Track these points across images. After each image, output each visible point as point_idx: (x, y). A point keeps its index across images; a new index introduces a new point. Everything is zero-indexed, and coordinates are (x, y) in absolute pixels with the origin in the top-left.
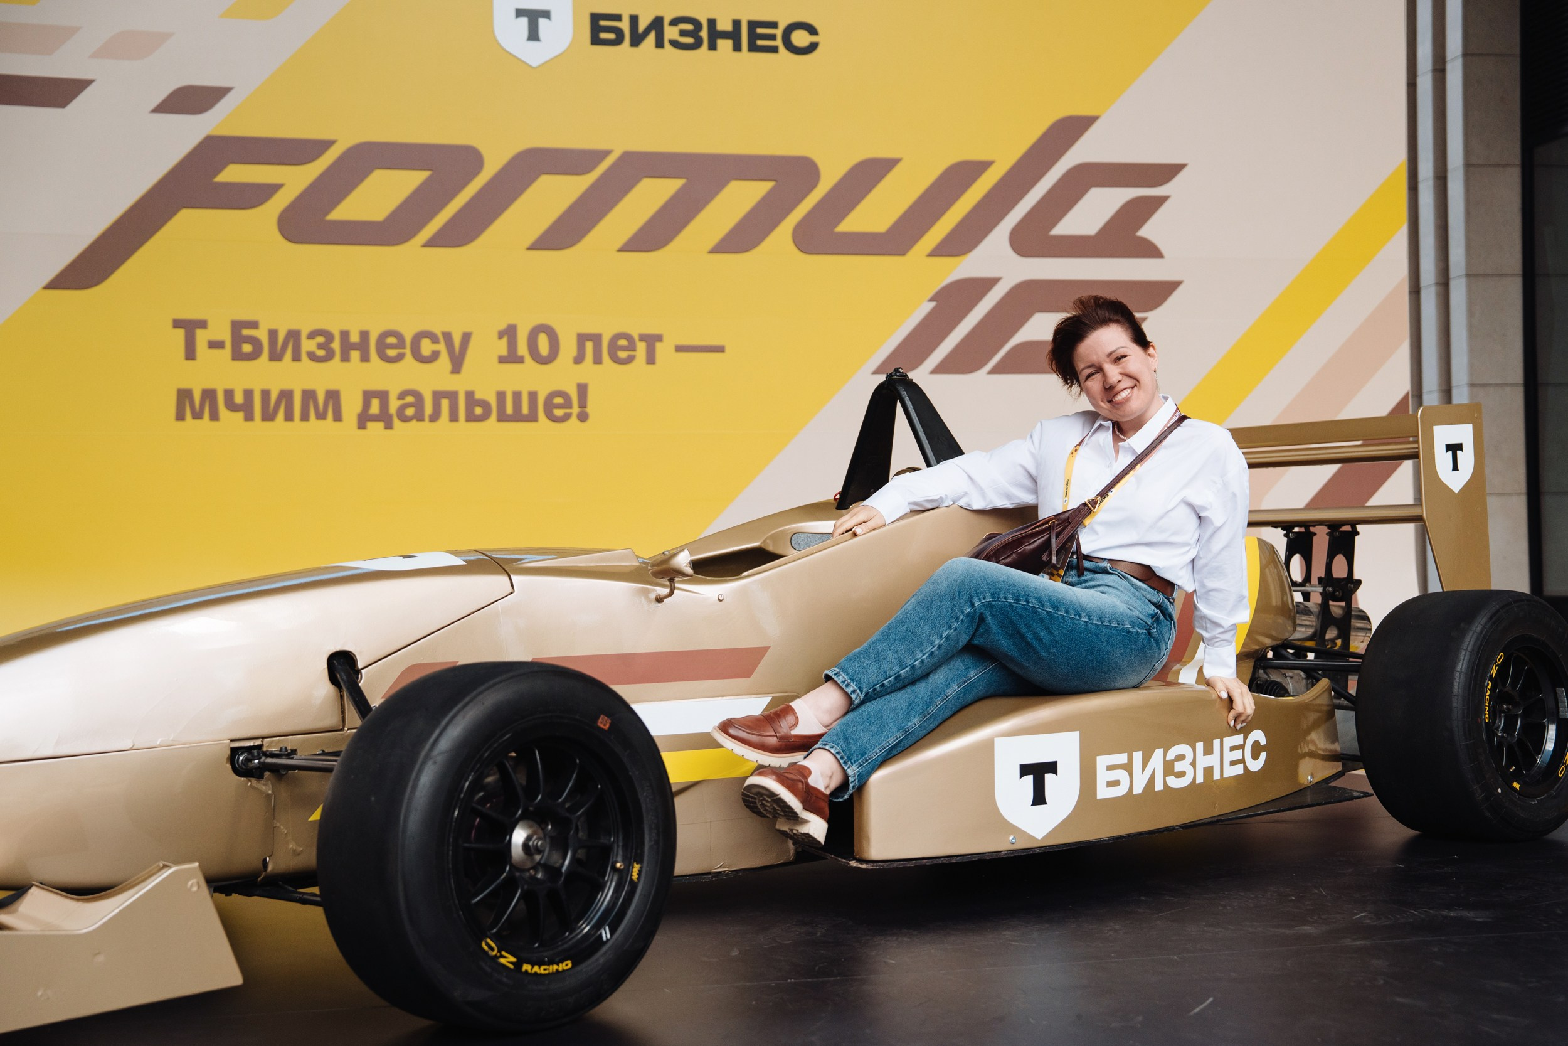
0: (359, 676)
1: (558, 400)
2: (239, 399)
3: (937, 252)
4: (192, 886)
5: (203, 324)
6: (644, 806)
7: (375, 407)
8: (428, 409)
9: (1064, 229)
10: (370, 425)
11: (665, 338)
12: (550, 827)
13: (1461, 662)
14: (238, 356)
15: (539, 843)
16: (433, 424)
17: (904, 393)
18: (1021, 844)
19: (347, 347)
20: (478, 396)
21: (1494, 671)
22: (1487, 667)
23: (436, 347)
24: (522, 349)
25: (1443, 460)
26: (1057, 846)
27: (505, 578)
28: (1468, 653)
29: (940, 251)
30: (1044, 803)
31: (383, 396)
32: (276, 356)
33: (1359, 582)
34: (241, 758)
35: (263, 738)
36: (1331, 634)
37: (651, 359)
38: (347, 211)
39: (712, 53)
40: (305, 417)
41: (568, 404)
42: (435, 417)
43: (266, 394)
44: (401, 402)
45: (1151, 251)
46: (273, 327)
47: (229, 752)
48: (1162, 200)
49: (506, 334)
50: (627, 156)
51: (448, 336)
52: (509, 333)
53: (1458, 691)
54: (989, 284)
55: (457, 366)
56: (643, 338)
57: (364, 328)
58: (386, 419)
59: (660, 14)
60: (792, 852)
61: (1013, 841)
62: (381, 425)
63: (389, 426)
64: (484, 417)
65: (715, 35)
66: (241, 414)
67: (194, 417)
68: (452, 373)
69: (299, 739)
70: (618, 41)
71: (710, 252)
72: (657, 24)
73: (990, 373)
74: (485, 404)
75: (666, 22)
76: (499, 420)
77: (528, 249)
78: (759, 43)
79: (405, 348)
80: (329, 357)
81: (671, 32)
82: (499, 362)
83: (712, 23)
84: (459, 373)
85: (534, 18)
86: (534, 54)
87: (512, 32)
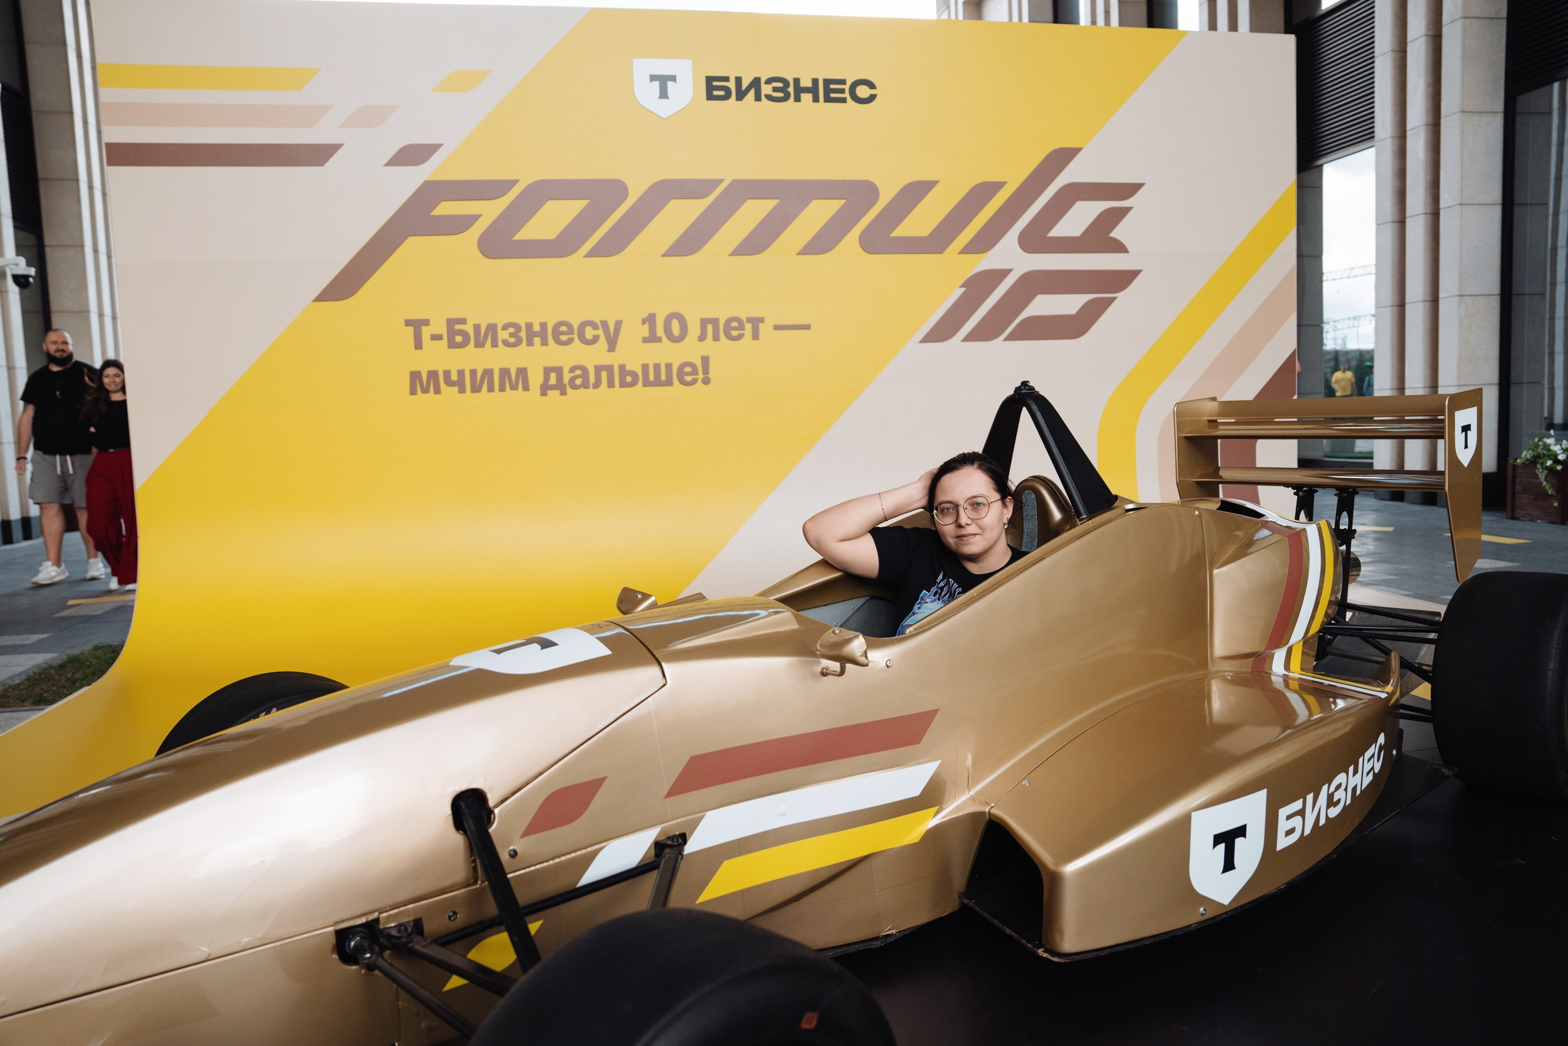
0: (492, 816)
1: (688, 369)
2: (454, 377)
5: (426, 322)
7: (553, 380)
8: (592, 380)
9: (1059, 231)
10: (549, 392)
11: (766, 319)
16: (595, 390)
17: (1034, 407)
18: (1208, 915)
19: (531, 335)
20: (628, 368)
23: (596, 332)
24: (660, 332)
25: (1460, 438)
26: (1241, 906)
29: (967, 250)
31: (559, 371)
32: (479, 344)
34: (352, 944)
35: (379, 912)
37: (756, 336)
38: (529, 232)
39: (797, 103)
40: (502, 389)
41: (695, 372)
42: (597, 385)
43: (473, 373)
44: (572, 375)
45: (1119, 248)
46: (477, 322)
47: (333, 940)
48: (1128, 209)
49: (649, 321)
50: (735, 183)
51: (605, 324)
52: (650, 319)
54: (1004, 273)
55: (612, 347)
56: (749, 320)
57: (543, 320)
58: (561, 388)
59: (758, 76)
60: (957, 902)
61: (1204, 912)
62: (558, 392)
63: (563, 393)
64: (633, 384)
65: (799, 90)
66: (456, 388)
67: (422, 392)
68: (609, 351)
69: (421, 905)
70: (727, 96)
71: (799, 254)
72: (756, 83)
73: (1005, 340)
74: (634, 374)
75: (763, 81)
76: (644, 386)
77: (662, 256)
78: (832, 95)
79: (573, 334)
80: (518, 343)
81: (766, 89)
82: (644, 342)
83: (797, 81)
84: (614, 351)
85: (663, 81)
86: (664, 109)
87: (647, 93)
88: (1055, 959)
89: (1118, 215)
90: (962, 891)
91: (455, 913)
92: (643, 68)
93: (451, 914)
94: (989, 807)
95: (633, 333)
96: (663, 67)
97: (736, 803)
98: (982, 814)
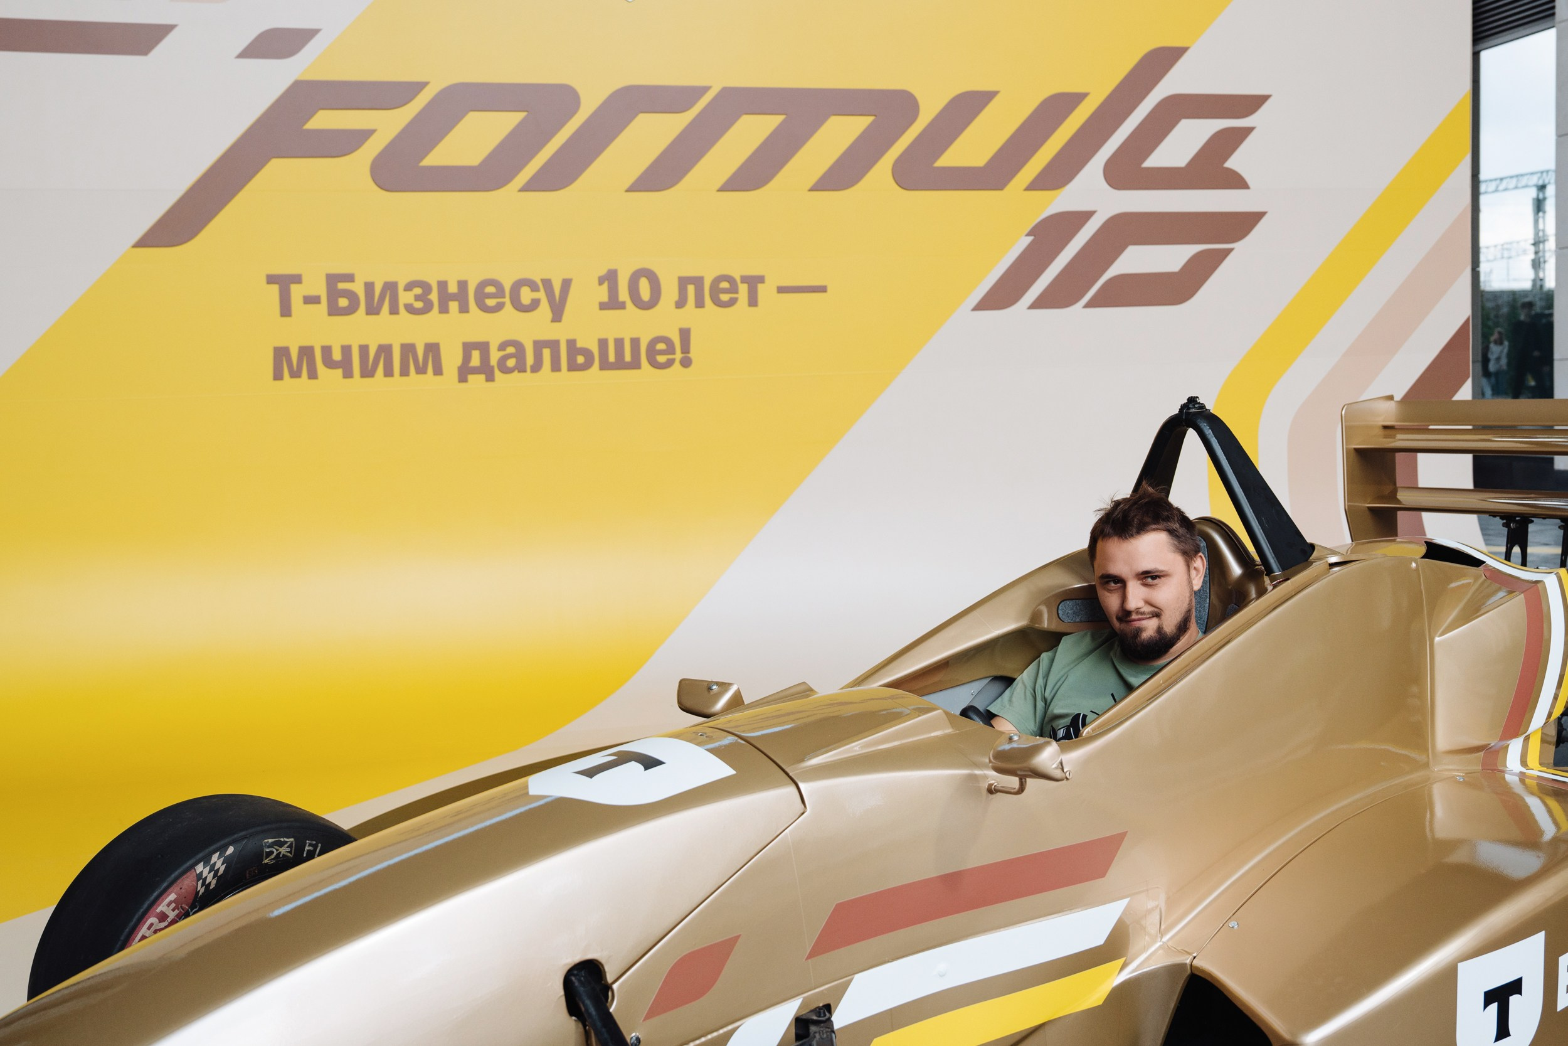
1: (661, 346)
2: (337, 355)
5: (297, 279)
7: (476, 360)
8: (530, 360)
10: (471, 377)
11: (766, 279)
14: (334, 310)
16: (535, 375)
19: (445, 299)
23: (536, 295)
24: (624, 295)
27: (793, 792)
31: (484, 347)
32: (373, 310)
37: (753, 302)
38: (441, 156)
40: (405, 372)
41: (671, 350)
42: (537, 367)
43: (364, 350)
44: (502, 353)
46: (369, 280)
49: (607, 279)
51: (547, 283)
52: (610, 278)
55: (557, 316)
56: (745, 279)
57: (462, 278)
58: (487, 371)
62: (483, 377)
63: (490, 378)
64: (587, 366)
66: (340, 371)
67: (292, 377)
68: (554, 320)
74: (587, 353)
76: (602, 368)
79: (504, 297)
82: (601, 309)
84: (560, 321)
94: (1190, 957)
95: (587, 296)
98: (1181, 966)
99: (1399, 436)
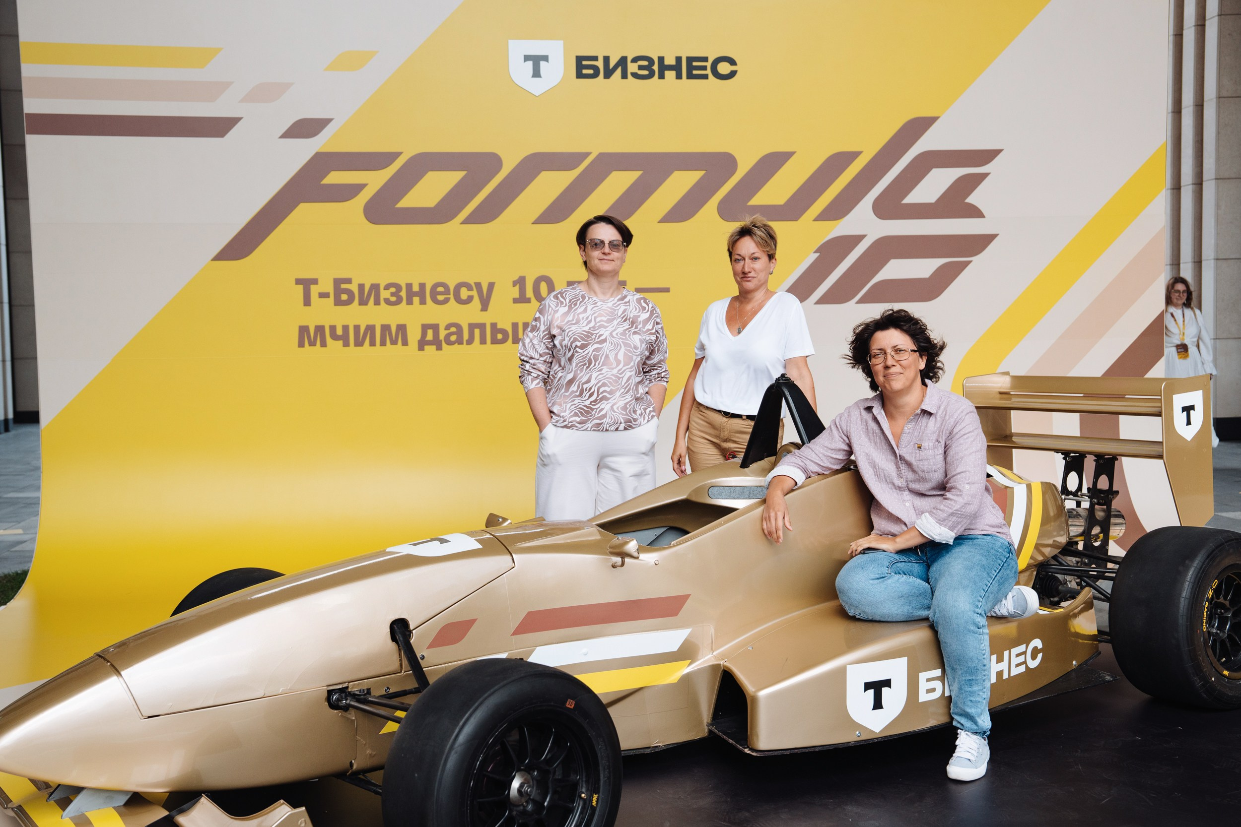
0: (411, 635)
2: (339, 332)
3: (821, 217)
4: (301, 823)
5: (315, 281)
6: (599, 755)
7: (430, 336)
8: (466, 336)
9: (912, 199)
10: (426, 347)
12: (536, 773)
13: (1186, 590)
14: (338, 302)
15: (529, 790)
16: (469, 346)
17: (787, 393)
18: (863, 737)
19: (411, 295)
20: (499, 326)
21: (1210, 593)
22: (1205, 592)
23: (470, 293)
24: (530, 293)
25: (1179, 418)
26: (890, 736)
27: (509, 557)
28: (1191, 584)
29: (824, 216)
30: (882, 708)
31: (435, 328)
32: (363, 302)
33: (1117, 492)
34: (334, 697)
35: (349, 682)
36: (1096, 530)
38: (410, 201)
39: (661, 80)
40: (383, 343)
42: (470, 341)
43: (357, 328)
44: (447, 332)
45: (975, 213)
46: (361, 282)
47: (327, 695)
48: (986, 175)
49: (518, 283)
50: (601, 154)
51: (478, 285)
52: (520, 282)
53: (1183, 612)
54: (857, 239)
55: (485, 307)
57: (422, 281)
58: (437, 343)
59: (624, 55)
60: (706, 730)
61: (859, 735)
62: (434, 347)
63: (439, 348)
64: (504, 341)
65: (664, 68)
66: (341, 342)
67: (310, 345)
68: (482, 310)
69: (372, 681)
70: (596, 75)
71: (659, 222)
72: (623, 62)
73: (857, 303)
74: (504, 332)
75: (629, 60)
76: (512, 342)
77: (533, 223)
78: (695, 72)
79: (449, 294)
80: (399, 301)
81: (632, 68)
82: (514, 303)
83: (661, 59)
84: (486, 310)
85: (536, 61)
86: (537, 87)
87: (521, 72)
88: (754, 754)
89: (974, 181)
90: (709, 722)
91: (388, 688)
92: (519, 48)
93: (386, 688)
94: (724, 661)
95: (505, 293)
96: (536, 48)
97: (555, 643)
98: (719, 665)
99: (1014, 399)
